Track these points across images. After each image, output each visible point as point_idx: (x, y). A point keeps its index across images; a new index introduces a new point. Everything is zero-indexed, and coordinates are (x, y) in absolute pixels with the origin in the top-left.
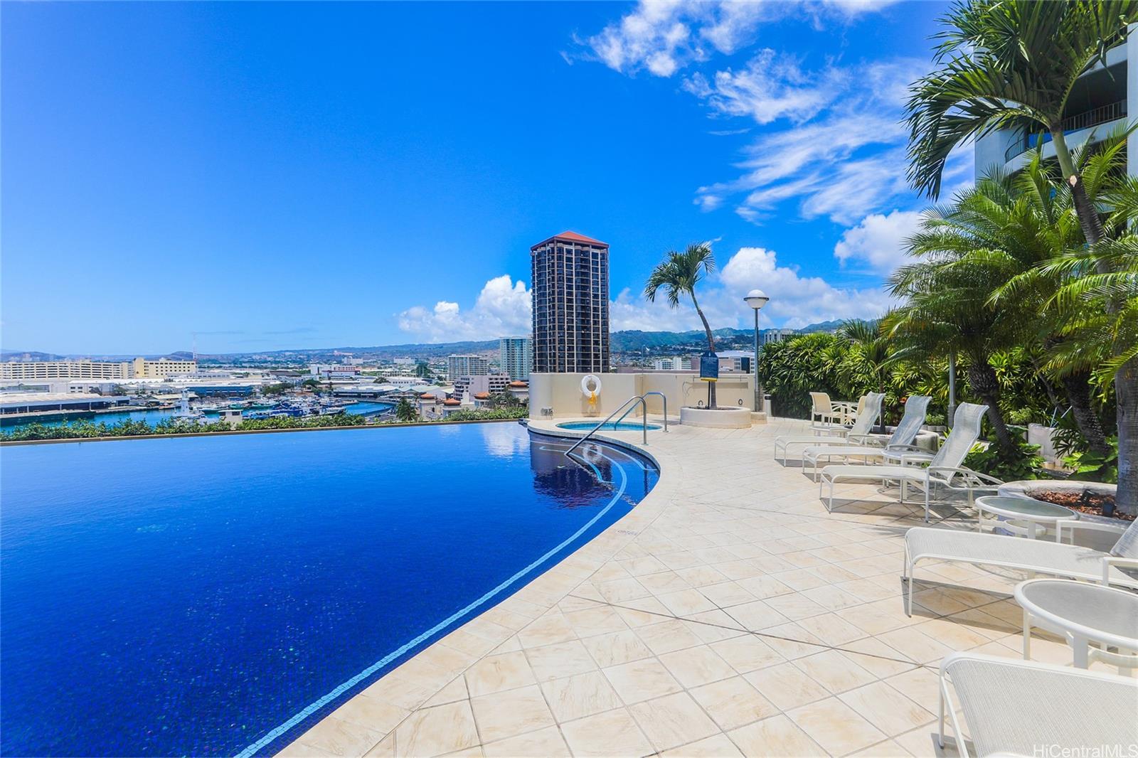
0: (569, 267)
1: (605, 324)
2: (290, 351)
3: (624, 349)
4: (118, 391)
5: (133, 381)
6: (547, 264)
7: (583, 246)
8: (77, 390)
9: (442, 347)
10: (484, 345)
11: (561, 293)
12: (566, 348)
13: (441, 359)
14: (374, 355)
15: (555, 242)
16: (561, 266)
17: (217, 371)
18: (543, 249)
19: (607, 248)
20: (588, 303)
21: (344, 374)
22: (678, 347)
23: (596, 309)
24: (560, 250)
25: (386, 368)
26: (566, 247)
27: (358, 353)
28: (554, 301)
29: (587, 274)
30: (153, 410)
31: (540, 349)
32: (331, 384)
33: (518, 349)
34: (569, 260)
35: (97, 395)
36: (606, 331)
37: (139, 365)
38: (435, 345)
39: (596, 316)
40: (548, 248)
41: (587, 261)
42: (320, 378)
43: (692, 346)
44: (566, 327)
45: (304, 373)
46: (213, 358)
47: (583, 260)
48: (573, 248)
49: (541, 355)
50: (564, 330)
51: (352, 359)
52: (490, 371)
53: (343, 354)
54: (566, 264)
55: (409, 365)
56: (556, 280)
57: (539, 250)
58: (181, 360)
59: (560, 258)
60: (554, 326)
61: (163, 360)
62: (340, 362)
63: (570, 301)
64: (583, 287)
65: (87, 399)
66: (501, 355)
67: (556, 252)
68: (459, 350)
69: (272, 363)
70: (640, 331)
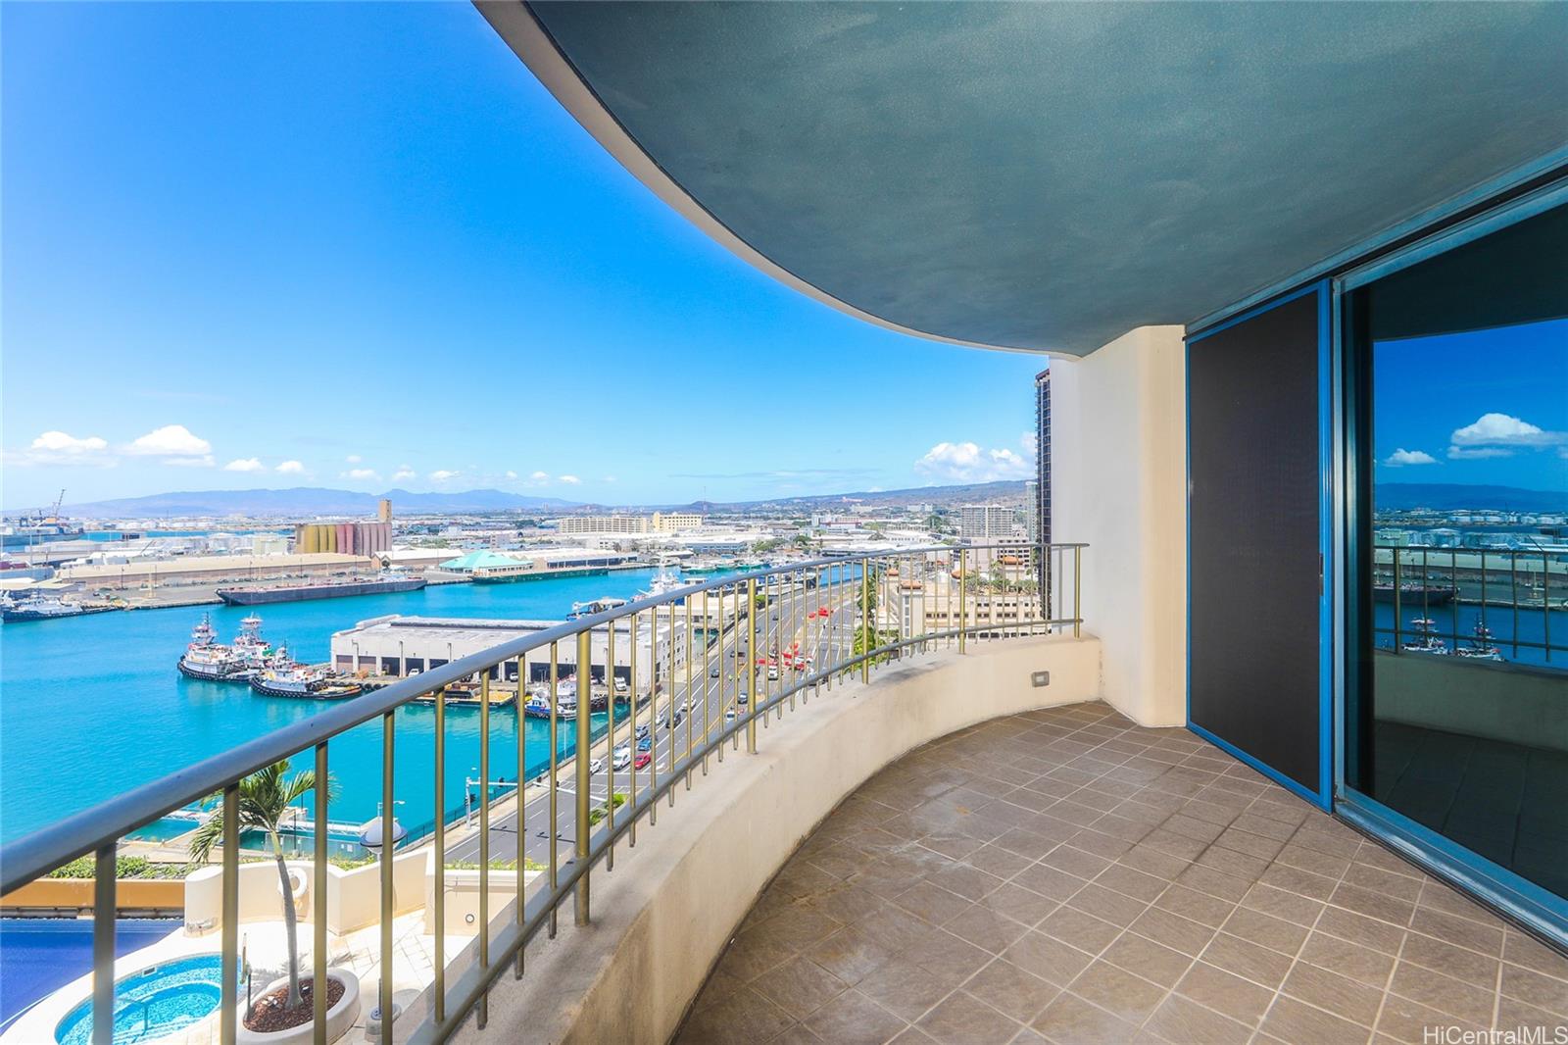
2: (803, 497)
4: (633, 546)
5: (648, 536)
8: (604, 545)
9: (968, 489)
14: (888, 500)
21: (843, 527)
25: (892, 518)
27: (870, 499)
32: (821, 541)
35: (615, 551)
37: (656, 519)
38: (960, 487)
42: (815, 532)
45: (804, 525)
46: (728, 507)
51: (860, 507)
53: (851, 500)
55: (923, 514)
58: (690, 512)
61: (676, 513)
62: (845, 512)
65: (607, 555)
69: (778, 512)
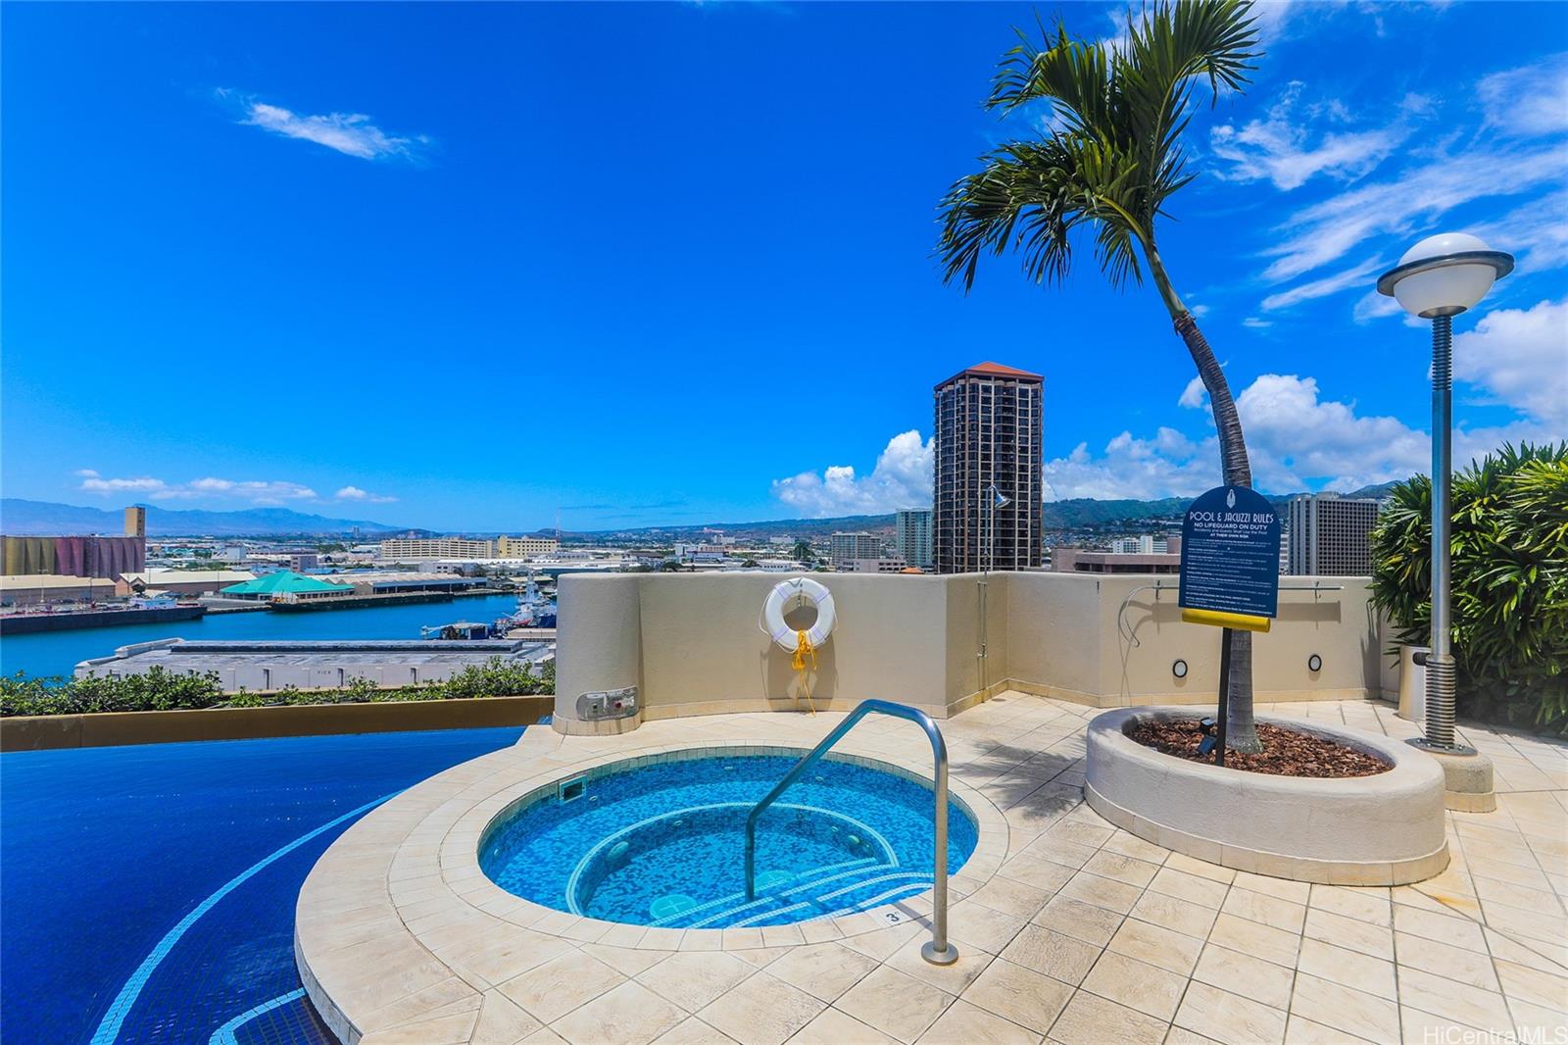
0: (986, 410)
1: (1037, 488)
2: (657, 528)
3: (1069, 525)
4: (480, 571)
5: (495, 561)
6: (955, 408)
7: (1006, 380)
8: (442, 570)
10: (879, 520)
11: (973, 446)
12: (979, 522)
13: (826, 538)
14: (748, 533)
15: (967, 377)
16: (974, 409)
17: (579, 551)
18: (950, 387)
19: (1041, 382)
20: (1011, 460)
21: (711, 556)
22: (1148, 521)
23: (1023, 468)
24: (974, 388)
25: (758, 549)
26: (982, 383)
27: (731, 530)
28: (964, 458)
29: (1011, 420)
30: (508, 593)
31: (944, 523)
33: (919, 524)
34: (986, 400)
35: (458, 576)
36: (1037, 497)
37: (502, 544)
38: (821, 520)
39: (1023, 478)
40: (957, 386)
41: (1011, 401)
42: (683, 560)
43: (1169, 520)
44: (979, 493)
45: (667, 554)
46: (577, 536)
47: (1007, 401)
48: (991, 384)
49: (944, 532)
50: (977, 497)
51: (722, 538)
52: (884, 553)
53: (712, 531)
54: (982, 407)
55: (787, 545)
56: (967, 429)
57: (945, 390)
58: (541, 538)
59: (973, 399)
60: (963, 492)
61: (524, 538)
62: (709, 542)
63: (986, 457)
64: (1005, 437)
65: (449, 579)
66: (899, 531)
67: (968, 390)
68: (849, 526)
69: (636, 541)
70: (1092, 499)
